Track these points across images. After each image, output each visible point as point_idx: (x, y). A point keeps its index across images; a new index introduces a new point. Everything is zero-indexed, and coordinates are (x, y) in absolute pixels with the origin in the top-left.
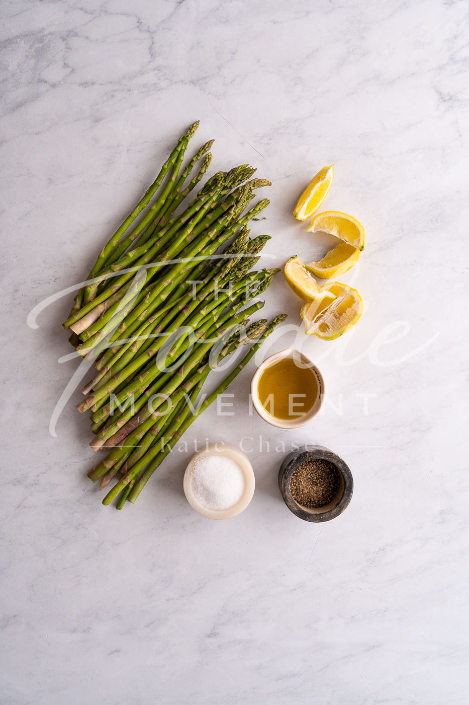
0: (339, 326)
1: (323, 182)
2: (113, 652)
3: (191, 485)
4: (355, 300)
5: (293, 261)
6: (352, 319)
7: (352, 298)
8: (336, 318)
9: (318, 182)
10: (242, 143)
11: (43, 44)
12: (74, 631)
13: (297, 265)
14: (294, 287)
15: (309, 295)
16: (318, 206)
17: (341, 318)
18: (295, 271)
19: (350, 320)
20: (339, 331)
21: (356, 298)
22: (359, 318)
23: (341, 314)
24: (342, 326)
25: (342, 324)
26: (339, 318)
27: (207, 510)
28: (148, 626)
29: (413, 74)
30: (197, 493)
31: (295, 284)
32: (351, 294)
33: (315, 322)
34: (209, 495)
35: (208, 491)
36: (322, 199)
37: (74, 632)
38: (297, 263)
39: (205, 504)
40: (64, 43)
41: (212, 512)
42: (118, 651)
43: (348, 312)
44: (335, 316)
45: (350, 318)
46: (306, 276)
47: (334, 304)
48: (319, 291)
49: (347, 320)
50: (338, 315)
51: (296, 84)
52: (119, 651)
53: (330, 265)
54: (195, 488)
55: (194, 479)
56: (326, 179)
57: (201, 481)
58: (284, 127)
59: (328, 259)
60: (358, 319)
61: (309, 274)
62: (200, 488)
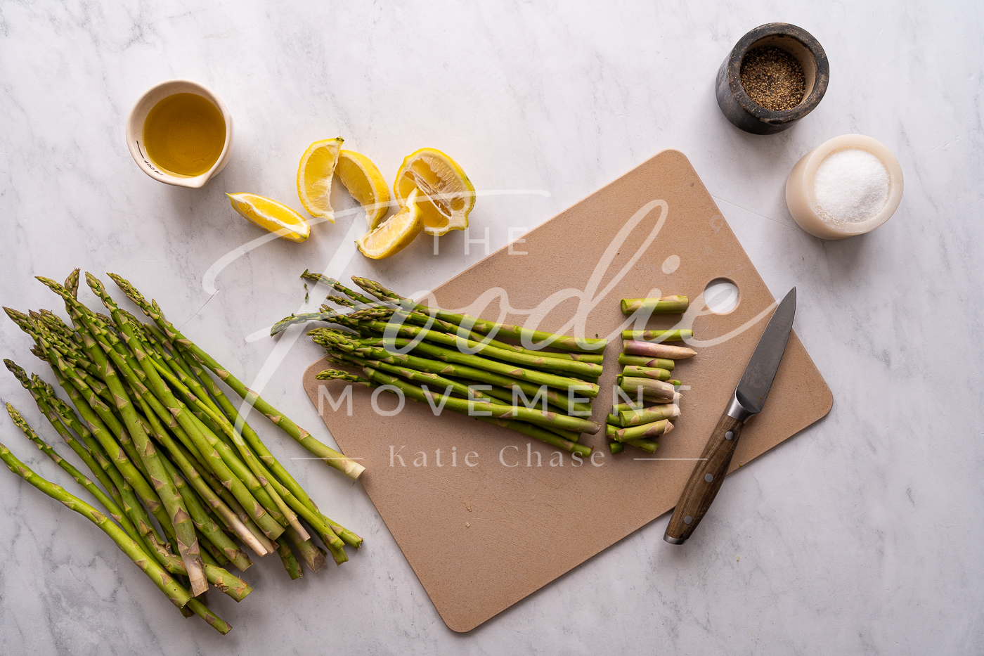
0: (456, 182)
1: (252, 205)
2: (910, 498)
3: (860, 223)
4: (419, 159)
5: (362, 247)
6: (445, 164)
7: (416, 163)
8: (444, 186)
9: (254, 212)
10: (201, 317)
11: (62, 596)
12: (881, 552)
13: (368, 241)
14: (401, 246)
15: (412, 226)
16: (287, 210)
17: (443, 179)
18: (377, 243)
19: (447, 166)
20: (462, 181)
21: (417, 158)
22: (444, 155)
23: (439, 180)
24: (456, 178)
25: (453, 178)
26: (444, 182)
27: (891, 197)
28: (874, 450)
29: (104, 79)
30: (869, 214)
31: (395, 244)
32: (410, 166)
33: (450, 215)
34: (870, 197)
35: (867, 197)
36: (277, 204)
37: (883, 553)
38: (366, 240)
39: (883, 202)
40: (61, 567)
41: (893, 190)
42: (909, 491)
43: (435, 169)
44: (441, 188)
45: (444, 166)
46: (385, 230)
47: (425, 188)
48: (408, 210)
49: (447, 171)
50: (441, 183)
51: (118, 243)
52: (909, 489)
53: (371, 194)
54: (863, 216)
55: (850, 219)
56: (248, 203)
57: (853, 210)
58: (177, 259)
59: (361, 197)
60: (446, 156)
61: (382, 225)
62: (863, 209)
